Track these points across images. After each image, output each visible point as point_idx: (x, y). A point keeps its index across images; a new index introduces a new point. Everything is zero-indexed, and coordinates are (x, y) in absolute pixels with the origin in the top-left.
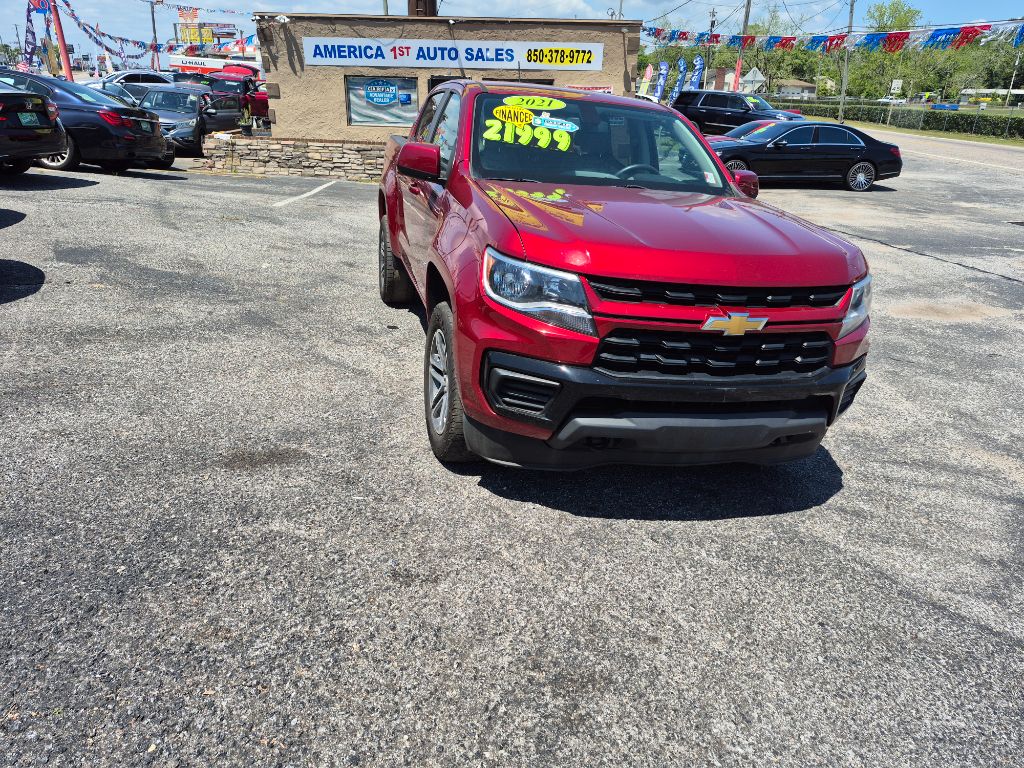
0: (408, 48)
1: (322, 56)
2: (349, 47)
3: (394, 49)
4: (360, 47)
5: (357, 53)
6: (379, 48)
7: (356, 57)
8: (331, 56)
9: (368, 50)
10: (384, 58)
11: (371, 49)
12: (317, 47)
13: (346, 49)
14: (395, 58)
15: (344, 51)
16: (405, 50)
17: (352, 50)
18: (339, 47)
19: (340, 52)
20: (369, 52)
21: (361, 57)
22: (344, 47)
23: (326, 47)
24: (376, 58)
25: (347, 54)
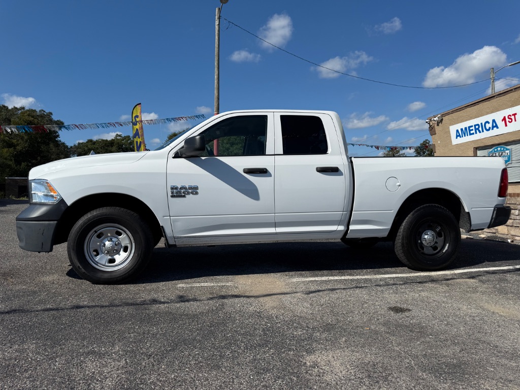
0: (514, 115)
1: (460, 137)
2: (475, 126)
3: (504, 119)
4: (482, 124)
5: (480, 129)
6: (494, 121)
7: (480, 132)
8: (465, 136)
9: (487, 124)
10: (498, 128)
11: (488, 123)
12: (457, 131)
13: (473, 128)
14: (506, 125)
15: (472, 130)
16: (513, 117)
17: (478, 128)
18: (469, 127)
19: (470, 130)
20: (488, 126)
21: (483, 131)
22: (472, 126)
23: (462, 129)
24: (493, 129)
25: (474, 131)
